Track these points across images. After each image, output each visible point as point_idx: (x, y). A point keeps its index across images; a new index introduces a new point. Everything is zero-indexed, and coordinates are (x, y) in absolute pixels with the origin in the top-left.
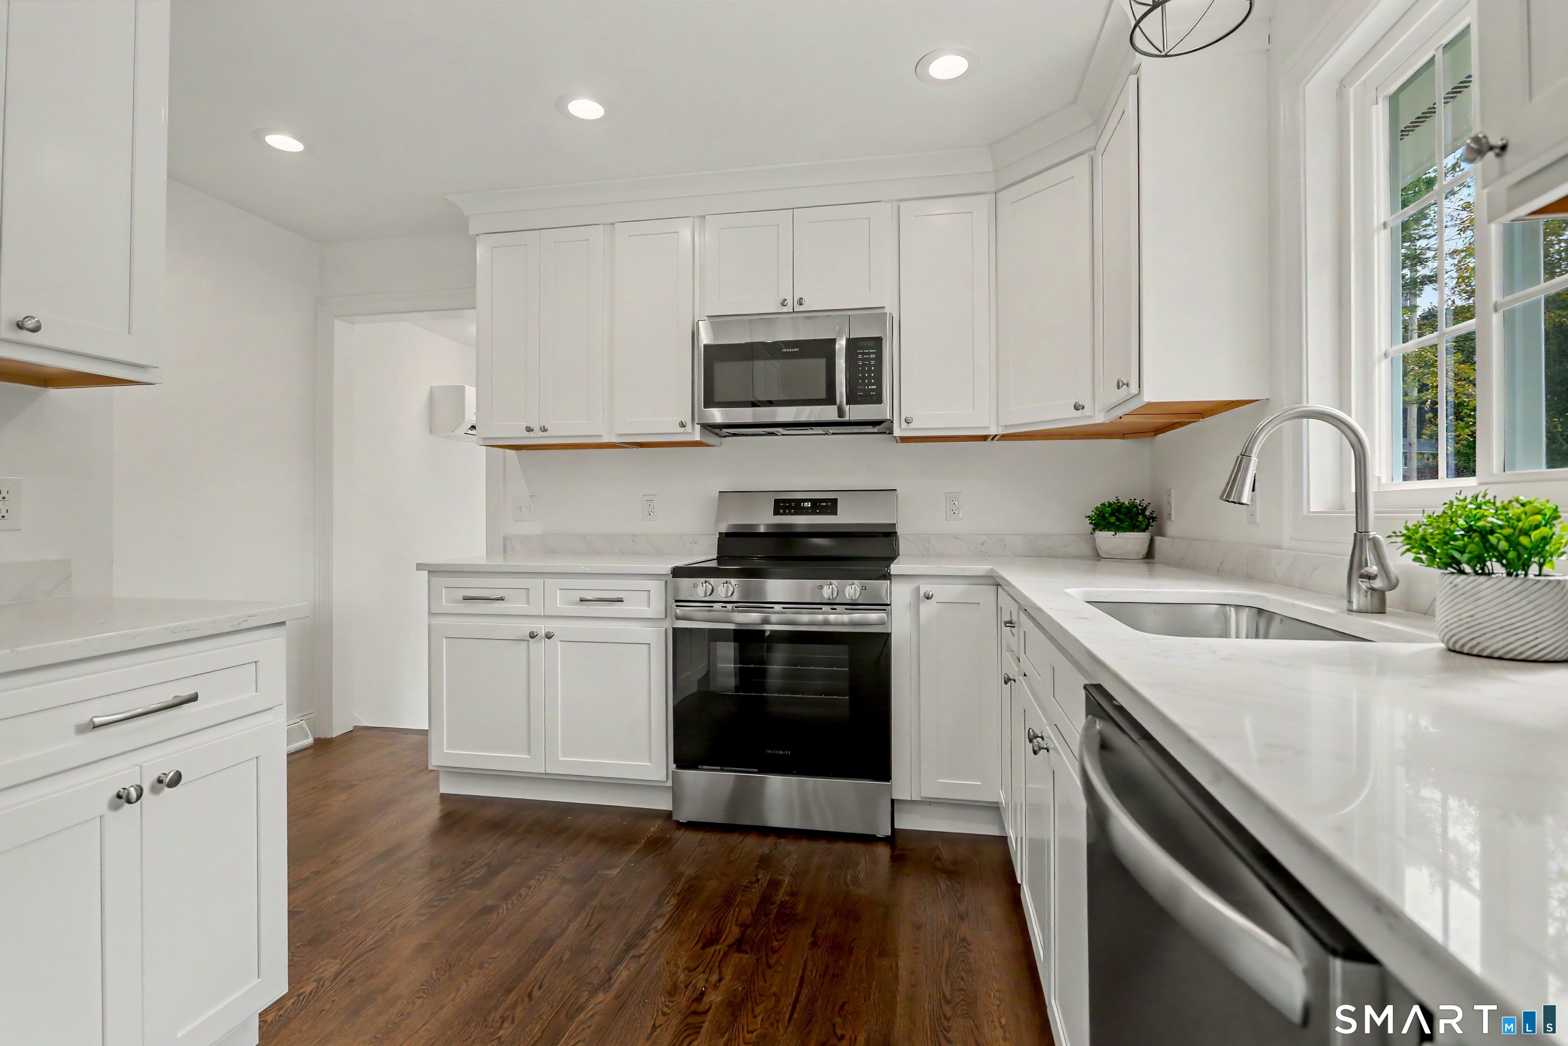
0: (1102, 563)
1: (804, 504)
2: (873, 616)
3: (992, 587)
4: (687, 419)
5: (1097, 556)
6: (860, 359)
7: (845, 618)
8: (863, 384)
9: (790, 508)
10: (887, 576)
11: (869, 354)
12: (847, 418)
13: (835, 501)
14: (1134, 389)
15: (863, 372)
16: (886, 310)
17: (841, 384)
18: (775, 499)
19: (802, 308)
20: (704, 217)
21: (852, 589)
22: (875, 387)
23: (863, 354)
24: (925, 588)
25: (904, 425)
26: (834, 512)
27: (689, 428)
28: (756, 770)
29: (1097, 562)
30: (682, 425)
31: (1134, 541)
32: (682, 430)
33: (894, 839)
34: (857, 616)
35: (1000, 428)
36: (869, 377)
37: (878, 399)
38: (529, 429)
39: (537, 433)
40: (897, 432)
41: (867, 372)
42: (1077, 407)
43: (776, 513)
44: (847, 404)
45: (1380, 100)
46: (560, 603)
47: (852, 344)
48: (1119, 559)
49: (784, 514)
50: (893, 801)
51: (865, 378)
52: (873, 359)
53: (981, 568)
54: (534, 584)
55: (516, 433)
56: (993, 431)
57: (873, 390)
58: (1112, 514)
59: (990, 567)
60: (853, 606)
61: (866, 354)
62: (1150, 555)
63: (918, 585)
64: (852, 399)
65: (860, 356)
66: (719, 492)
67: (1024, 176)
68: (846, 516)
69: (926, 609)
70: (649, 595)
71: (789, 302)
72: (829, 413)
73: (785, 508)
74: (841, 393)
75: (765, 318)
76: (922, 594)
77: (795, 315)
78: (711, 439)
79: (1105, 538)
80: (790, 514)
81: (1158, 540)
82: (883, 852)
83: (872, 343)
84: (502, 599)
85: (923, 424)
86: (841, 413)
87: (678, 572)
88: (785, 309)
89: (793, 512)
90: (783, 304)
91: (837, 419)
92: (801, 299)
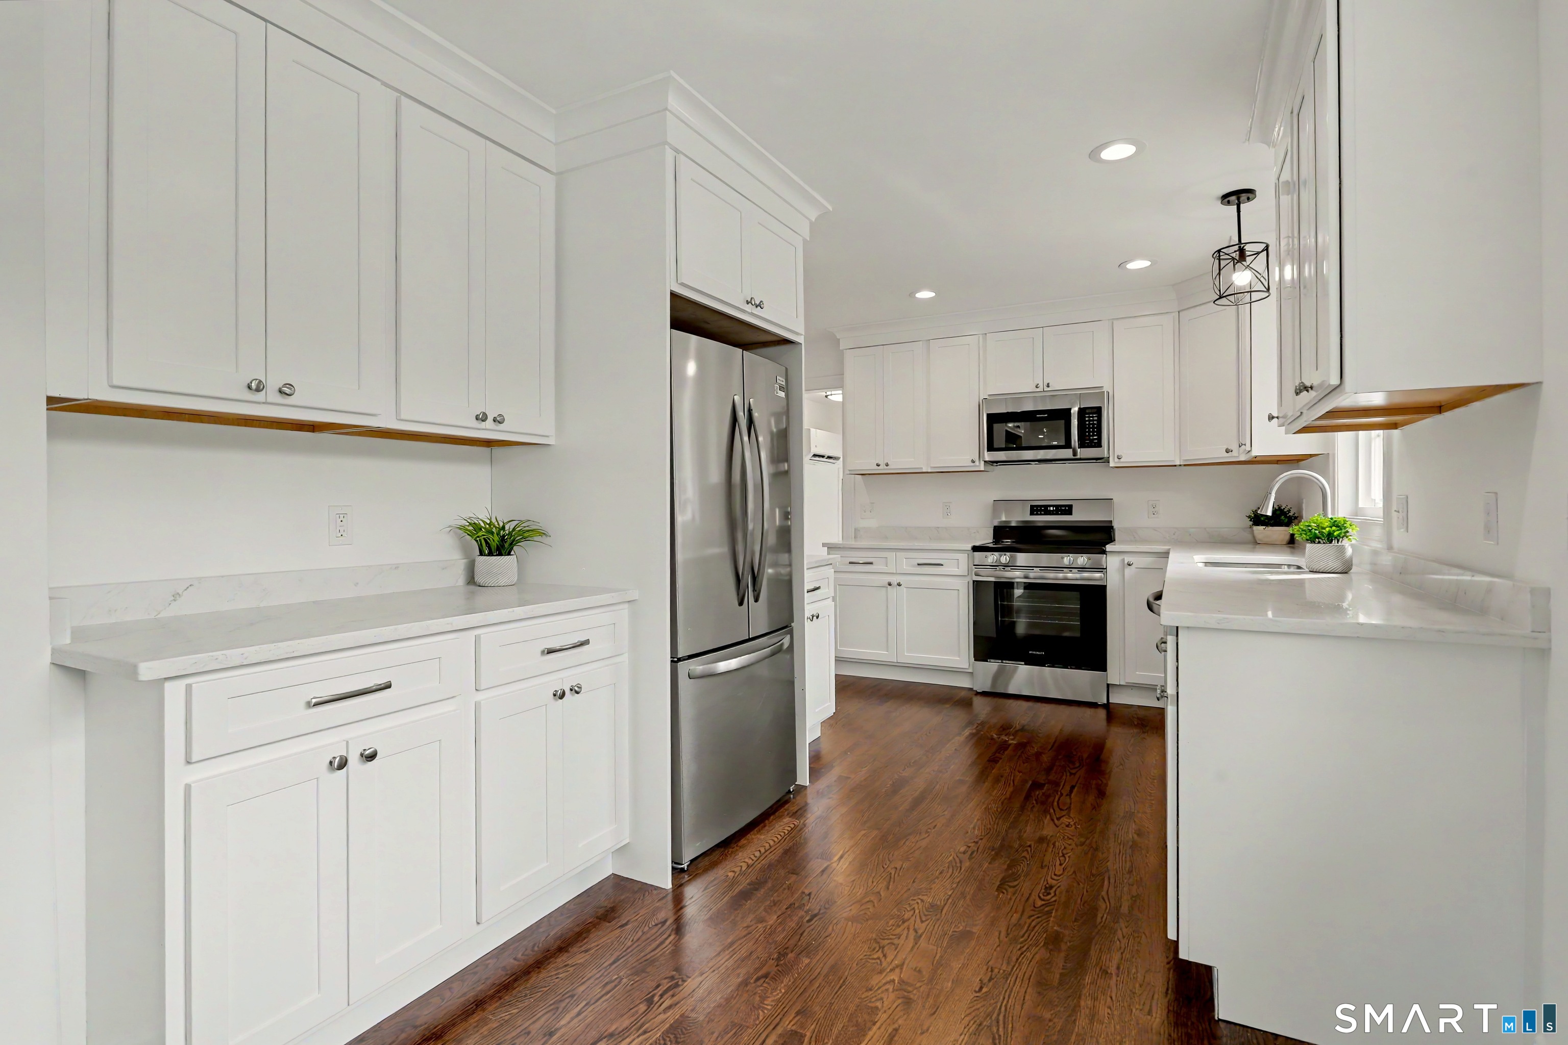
0: (1258, 546)
1: (1050, 509)
2: (1098, 575)
4: (976, 457)
5: (1256, 542)
6: (1087, 421)
7: (1078, 576)
8: (1090, 436)
9: (1041, 510)
10: (1104, 552)
11: (1093, 417)
12: (1079, 457)
13: (1070, 507)
14: (1250, 447)
15: (1089, 428)
16: (1105, 390)
17: (1075, 436)
18: (1031, 505)
19: (1049, 389)
20: (986, 334)
21: (1082, 559)
22: (1097, 437)
23: (1089, 417)
24: (1128, 559)
25: (1116, 460)
26: (1071, 514)
27: (977, 463)
28: (1023, 663)
30: (973, 462)
31: (1280, 533)
32: (973, 464)
33: (1107, 706)
34: (1086, 575)
35: (1182, 461)
36: (1093, 431)
37: (1099, 445)
38: (878, 465)
39: (883, 466)
40: (1112, 465)
41: (1091, 428)
42: (1227, 451)
43: (1032, 514)
44: (1079, 448)
46: (905, 566)
47: (1082, 412)
48: (1270, 545)
49: (1037, 514)
50: (1108, 685)
51: (1090, 432)
52: (1095, 420)
54: (891, 555)
55: (869, 465)
56: (1178, 463)
57: (1095, 439)
60: (1082, 569)
61: (1091, 417)
62: (1291, 541)
63: (1123, 558)
64: (1082, 445)
65: (1087, 419)
66: (994, 500)
67: (1195, 305)
68: (1079, 516)
69: (1128, 571)
70: (958, 562)
71: (1041, 385)
72: (1068, 453)
73: (1037, 510)
74: (1075, 441)
75: (1025, 396)
76: (1126, 562)
77: (1045, 394)
78: (990, 468)
79: (1260, 531)
80: (1041, 514)
82: (1102, 713)
83: (1095, 411)
84: (871, 563)
85: (1127, 460)
86: (1075, 454)
87: (976, 549)
88: (1038, 390)
89: (1043, 513)
90: (1037, 387)
91: (1072, 457)
92: (1048, 384)
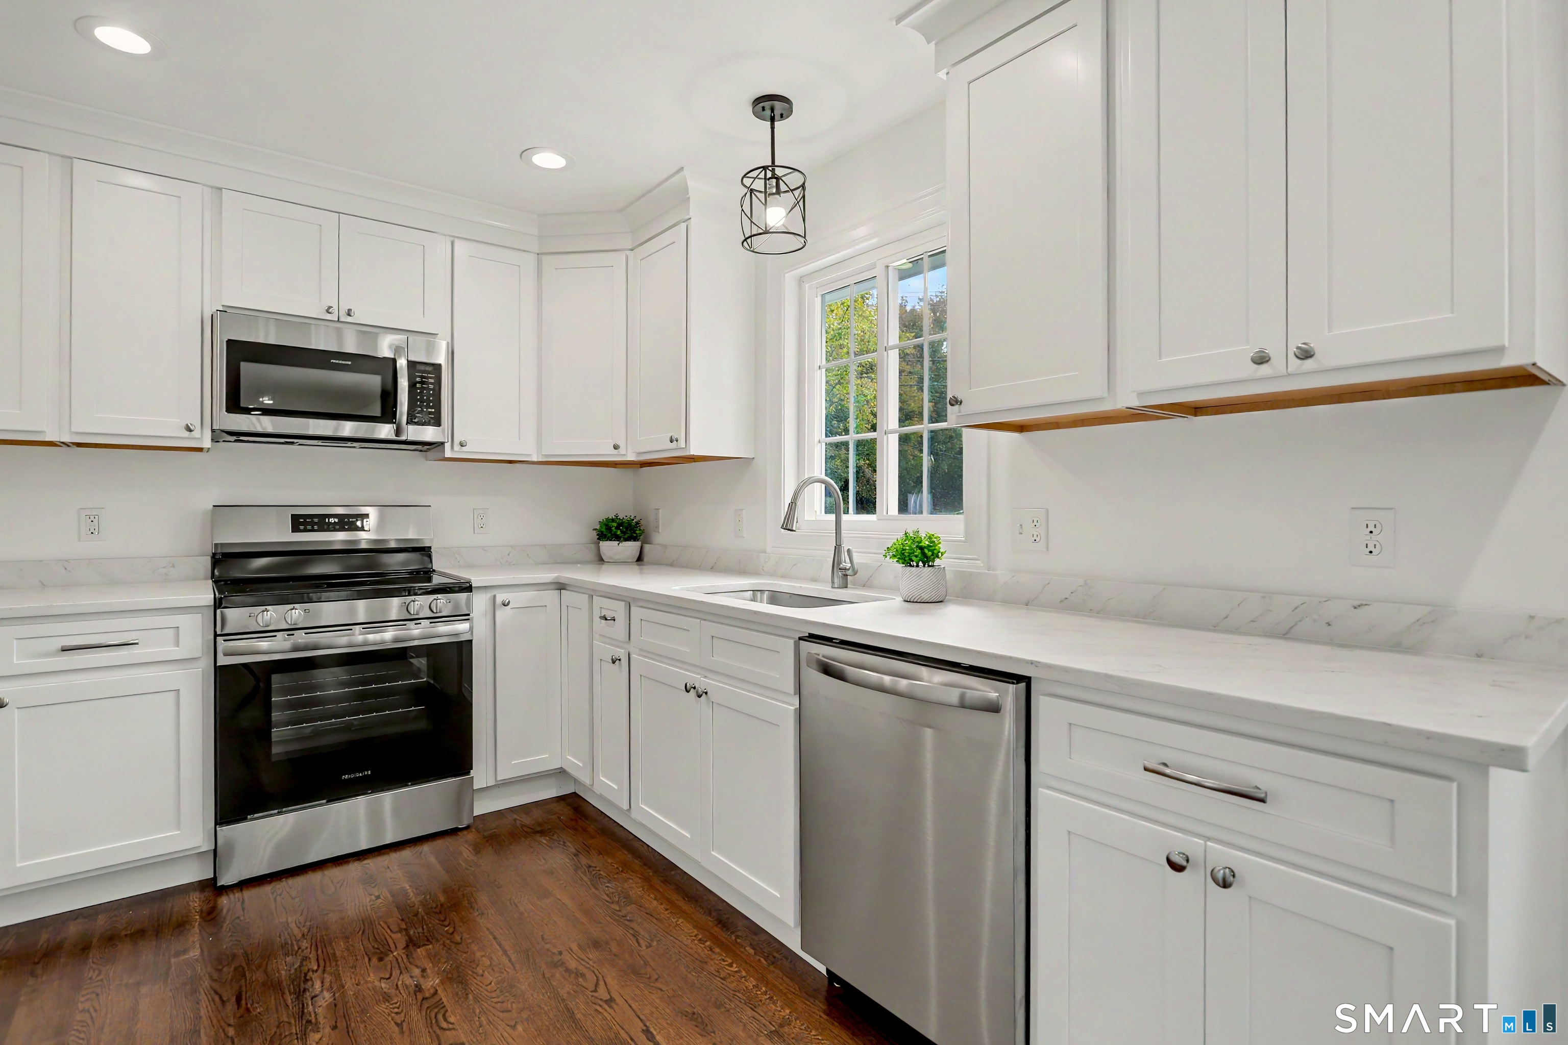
0: (605, 567)
1: (329, 520)
2: (457, 627)
3: (557, 591)
4: (195, 422)
5: (601, 560)
6: (421, 383)
8: (422, 406)
9: (312, 524)
11: (428, 378)
12: (403, 438)
13: (367, 517)
14: (682, 444)
15: (421, 395)
16: (439, 339)
17: (403, 404)
18: (291, 515)
19: (349, 319)
20: (221, 189)
21: (440, 603)
22: (433, 410)
23: (424, 377)
24: (501, 597)
25: (457, 447)
27: (196, 433)
29: (601, 566)
30: (189, 431)
31: (630, 548)
32: (188, 434)
35: (540, 456)
36: (428, 401)
37: (436, 422)
40: (448, 453)
41: (425, 395)
42: (616, 447)
43: (295, 529)
44: (407, 424)
45: (818, 295)
47: (413, 367)
48: (618, 563)
49: (306, 530)
51: (424, 401)
52: (432, 384)
53: (548, 576)
57: (431, 414)
58: (617, 528)
59: (557, 575)
60: (436, 619)
62: (640, 559)
63: (493, 594)
64: (412, 420)
65: (420, 380)
66: (214, 506)
68: (380, 532)
69: (502, 615)
70: (179, 632)
71: (335, 310)
72: (385, 431)
73: (305, 524)
74: (402, 412)
75: (304, 323)
76: (498, 602)
77: (338, 325)
79: (609, 547)
80: (313, 530)
81: (647, 547)
83: (430, 369)
85: (474, 449)
86: (398, 432)
88: (329, 317)
89: (316, 527)
90: (328, 311)
91: (394, 437)
92: (349, 310)
